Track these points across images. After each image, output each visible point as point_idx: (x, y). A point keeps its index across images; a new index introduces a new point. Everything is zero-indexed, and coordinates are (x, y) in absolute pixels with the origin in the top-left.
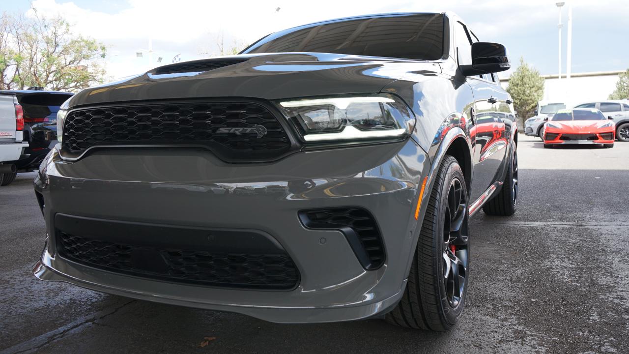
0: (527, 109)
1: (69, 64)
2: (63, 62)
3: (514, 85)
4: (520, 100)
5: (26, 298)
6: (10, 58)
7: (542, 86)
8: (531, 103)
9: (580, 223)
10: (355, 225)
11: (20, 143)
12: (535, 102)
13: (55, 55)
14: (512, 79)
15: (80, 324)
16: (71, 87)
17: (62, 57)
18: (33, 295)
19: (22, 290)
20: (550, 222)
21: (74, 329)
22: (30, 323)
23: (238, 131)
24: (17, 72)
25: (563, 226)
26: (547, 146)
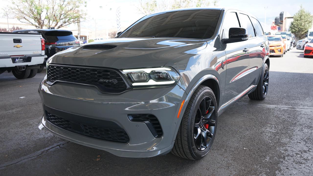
0: (302, 33)
1: (70, 10)
2: (68, 9)
3: (296, 20)
4: (299, 28)
5: (37, 133)
6: (43, 8)
7: (312, 21)
8: (305, 30)
9: (294, 107)
10: (151, 121)
11: (43, 56)
12: (307, 30)
13: (64, 6)
14: (295, 17)
15: (54, 147)
16: (71, 21)
17: (67, 7)
18: (40, 132)
19: (36, 129)
20: (279, 105)
21: (52, 149)
22: (36, 145)
23: (107, 81)
24: (47, 14)
25: (284, 108)
26: (306, 57)
